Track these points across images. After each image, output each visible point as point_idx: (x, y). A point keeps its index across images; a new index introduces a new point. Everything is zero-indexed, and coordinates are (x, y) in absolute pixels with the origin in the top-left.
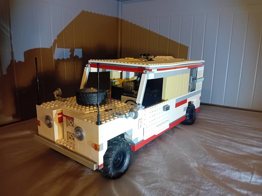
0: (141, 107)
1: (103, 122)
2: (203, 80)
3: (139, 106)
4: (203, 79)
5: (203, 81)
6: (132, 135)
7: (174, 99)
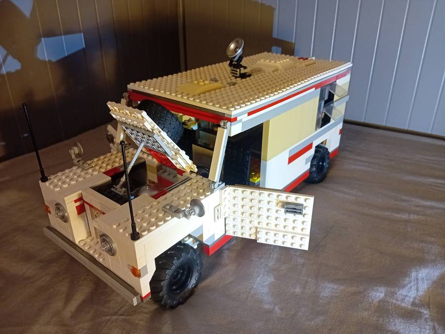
0: (219, 185)
1: (144, 234)
2: (347, 100)
3: (214, 186)
4: (347, 98)
5: (347, 102)
6: (202, 234)
7: (286, 151)
